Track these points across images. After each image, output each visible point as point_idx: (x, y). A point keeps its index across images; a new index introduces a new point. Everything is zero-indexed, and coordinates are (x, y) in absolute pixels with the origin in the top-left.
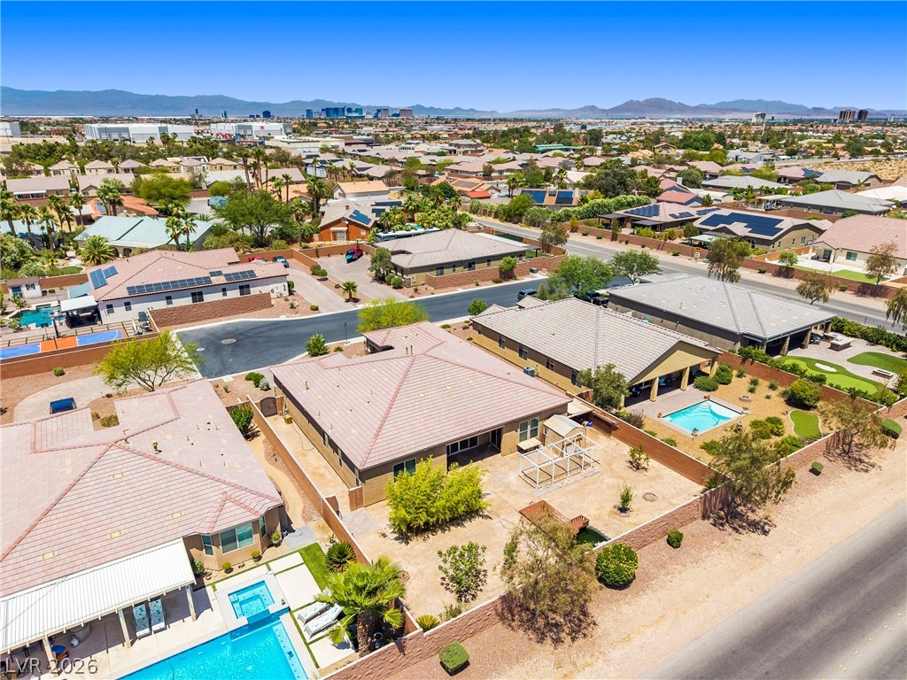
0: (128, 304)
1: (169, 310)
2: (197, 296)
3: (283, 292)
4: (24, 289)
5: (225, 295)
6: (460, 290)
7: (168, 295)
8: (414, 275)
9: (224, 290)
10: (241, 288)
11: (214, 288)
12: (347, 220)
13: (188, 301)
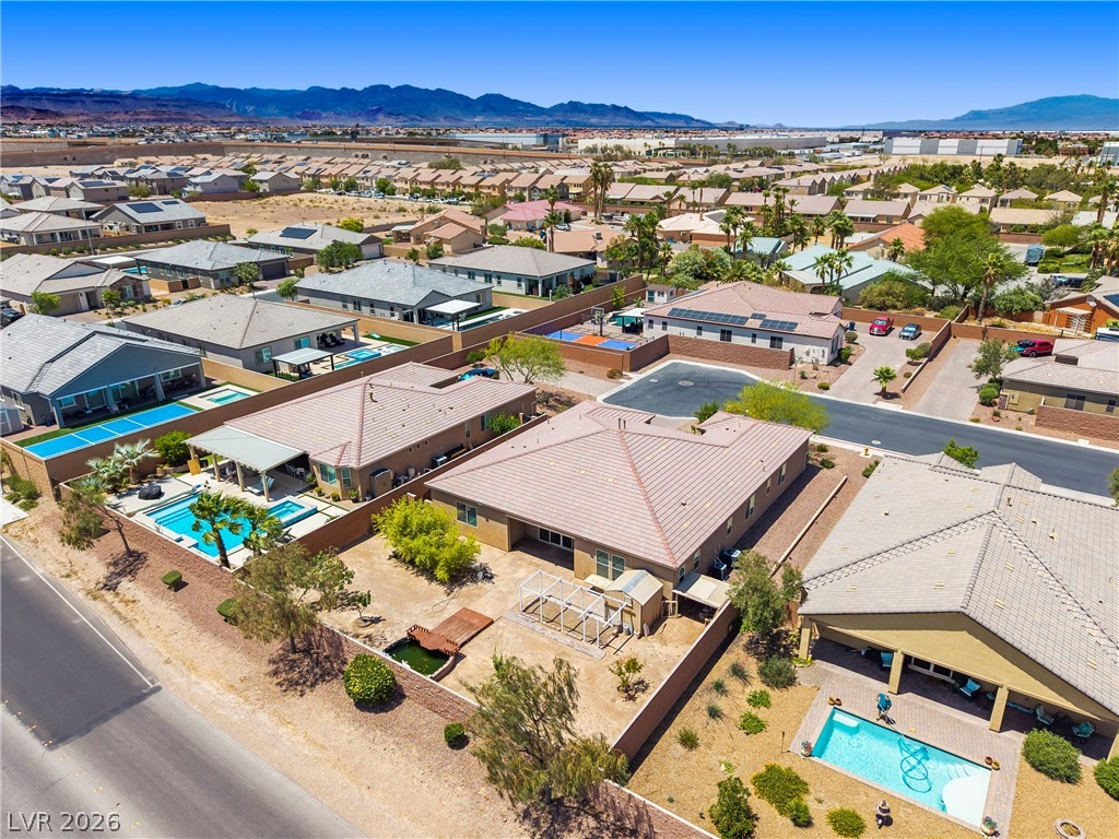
0: (665, 324)
1: (695, 339)
2: (726, 335)
3: (820, 358)
4: (656, 294)
5: (754, 341)
6: (1084, 443)
7: (700, 325)
8: (1017, 394)
9: (754, 336)
10: (773, 339)
11: (745, 331)
12: (1096, 301)
13: (715, 337)
